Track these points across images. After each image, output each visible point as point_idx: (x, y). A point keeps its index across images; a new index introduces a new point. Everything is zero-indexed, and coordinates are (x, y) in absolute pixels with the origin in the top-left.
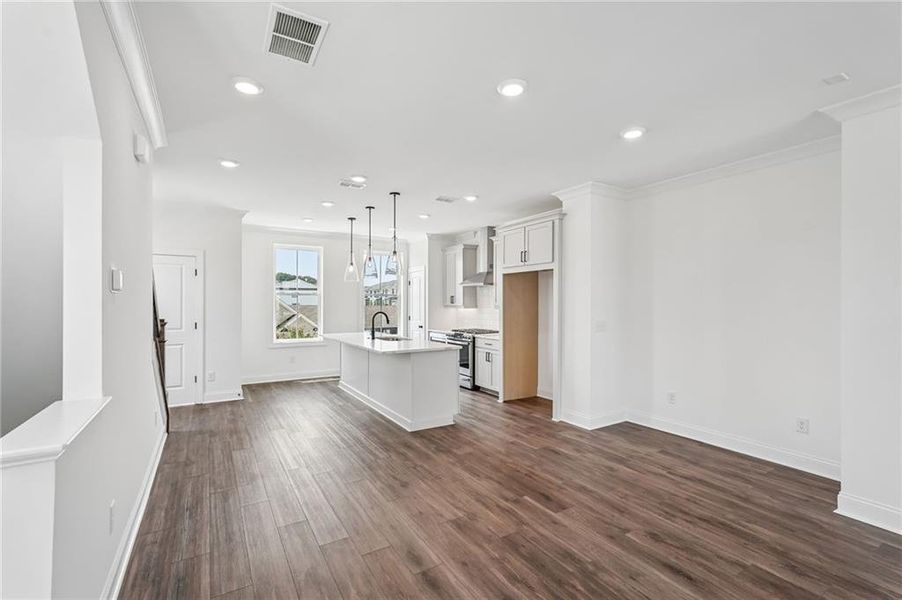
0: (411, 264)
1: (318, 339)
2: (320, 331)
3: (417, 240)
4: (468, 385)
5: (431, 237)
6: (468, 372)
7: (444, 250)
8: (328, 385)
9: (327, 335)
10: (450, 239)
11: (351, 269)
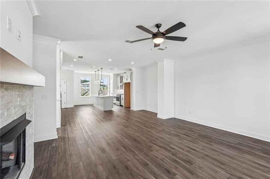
0: (110, 80)
1: (90, 96)
2: (90, 94)
3: (112, 75)
4: (119, 105)
5: (114, 74)
6: (119, 102)
7: (117, 77)
8: (92, 105)
9: (92, 95)
10: (118, 75)
11: (96, 82)
